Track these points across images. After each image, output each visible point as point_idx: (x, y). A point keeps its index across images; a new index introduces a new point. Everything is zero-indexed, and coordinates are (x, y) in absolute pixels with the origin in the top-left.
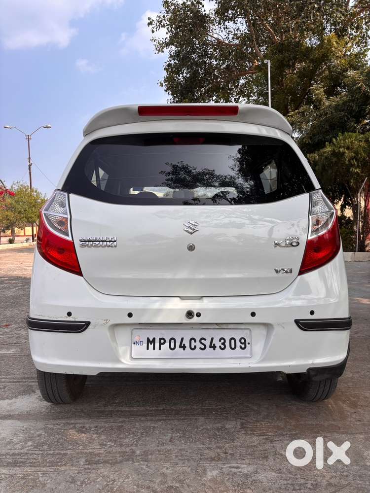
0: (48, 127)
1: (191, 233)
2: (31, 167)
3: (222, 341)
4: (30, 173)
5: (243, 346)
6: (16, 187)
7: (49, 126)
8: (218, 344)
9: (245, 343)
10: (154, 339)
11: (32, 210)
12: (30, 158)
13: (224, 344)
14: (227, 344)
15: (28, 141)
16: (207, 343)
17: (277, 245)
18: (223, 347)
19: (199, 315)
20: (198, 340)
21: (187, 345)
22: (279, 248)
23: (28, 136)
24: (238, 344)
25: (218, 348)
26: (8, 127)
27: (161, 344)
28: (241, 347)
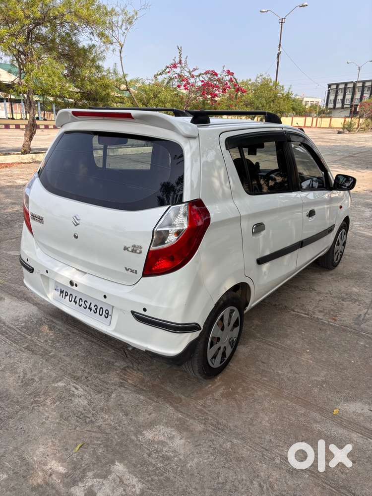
0: (304, 6)
1: (76, 226)
2: (280, 55)
3: (96, 307)
4: (278, 62)
5: (106, 316)
6: (259, 80)
7: (306, 4)
8: (93, 308)
9: (108, 314)
10: (63, 291)
11: (270, 106)
12: (280, 45)
13: (96, 309)
14: (98, 310)
15: (282, 25)
16: (88, 305)
17: (126, 249)
18: (95, 311)
19: (76, 286)
20: (83, 301)
21: (78, 302)
22: (127, 252)
23: (282, 19)
24: (104, 313)
25: (92, 311)
26: (264, 11)
27: (66, 296)
28: (105, 315)
